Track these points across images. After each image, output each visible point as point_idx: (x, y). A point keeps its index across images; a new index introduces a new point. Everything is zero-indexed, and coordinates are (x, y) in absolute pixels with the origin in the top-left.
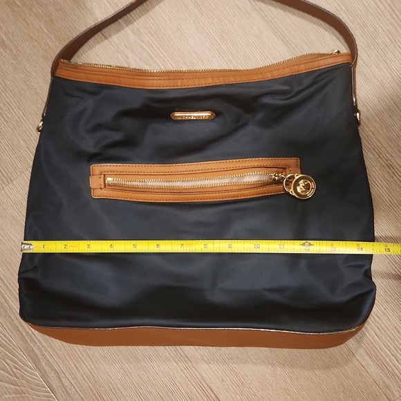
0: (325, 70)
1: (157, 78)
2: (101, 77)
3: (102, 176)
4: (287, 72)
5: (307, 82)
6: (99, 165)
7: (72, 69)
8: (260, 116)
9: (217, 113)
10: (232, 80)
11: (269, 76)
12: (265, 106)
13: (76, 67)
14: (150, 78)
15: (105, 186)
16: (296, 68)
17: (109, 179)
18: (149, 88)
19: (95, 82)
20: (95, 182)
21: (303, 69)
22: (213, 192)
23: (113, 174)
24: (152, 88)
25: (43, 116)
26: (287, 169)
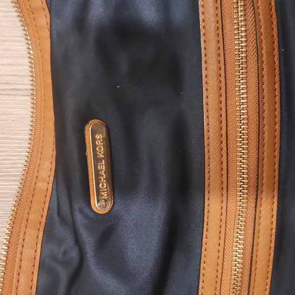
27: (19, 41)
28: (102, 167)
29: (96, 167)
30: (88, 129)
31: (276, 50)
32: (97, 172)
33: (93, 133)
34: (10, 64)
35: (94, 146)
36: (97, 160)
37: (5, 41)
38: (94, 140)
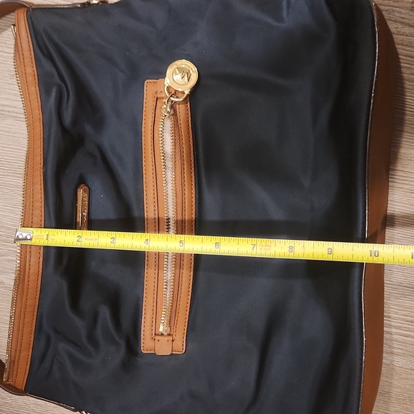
0: (35, 42)
1: (28, 256)
2: (26, 330)
3: (157, 338)
4: (34, 90)
5: (48, 66)
6: (142, 341)
7: (16, 367)
8: (88, 129)
9: (82, 181)
10: (39, 160)
11: (38, 113)
12: (75, 121)
13: (12, 362)
14: (27, 265)
15: (169, 335)
16: (30, 79)
17: (161, 329)
18: (41, 267)
19: (32, 339)
20: (163, 349)
21: (31, 69)
22: (183, 194)
23: (156, 323)
24: (41, 263)
25: (75, 411)
26: (158, 96)
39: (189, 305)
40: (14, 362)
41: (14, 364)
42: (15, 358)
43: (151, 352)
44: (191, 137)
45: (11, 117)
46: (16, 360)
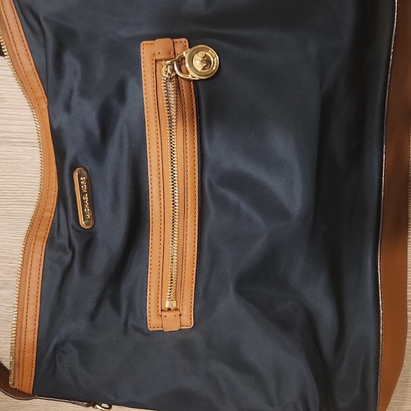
3: (163, 314)
13: (16, 364)
15: (176, 309)
17: (167, 304)
20: (171, 324)
23: (161, 298)
26: (157, 58)
27: (27, 109)
28: (86, 198)
29: (82, 198)
30: (76, 174)
31: (195, 118)
32: (83, 201)
33: (79, 177)
34: (21, 125)
35: (80, 185)
36: (82, 194)
37: (17, 109)
38: (80, 181)
39: (194, 277)
40: (19, 364)
41: (19, 366)
42: (19, 360)
43: (158, 329)
44: (194, 100)
45: (6, 142)
46: (21, 361)
